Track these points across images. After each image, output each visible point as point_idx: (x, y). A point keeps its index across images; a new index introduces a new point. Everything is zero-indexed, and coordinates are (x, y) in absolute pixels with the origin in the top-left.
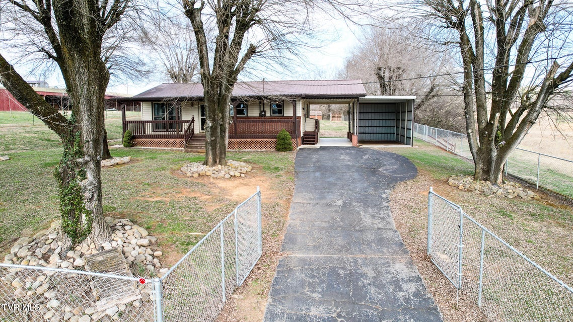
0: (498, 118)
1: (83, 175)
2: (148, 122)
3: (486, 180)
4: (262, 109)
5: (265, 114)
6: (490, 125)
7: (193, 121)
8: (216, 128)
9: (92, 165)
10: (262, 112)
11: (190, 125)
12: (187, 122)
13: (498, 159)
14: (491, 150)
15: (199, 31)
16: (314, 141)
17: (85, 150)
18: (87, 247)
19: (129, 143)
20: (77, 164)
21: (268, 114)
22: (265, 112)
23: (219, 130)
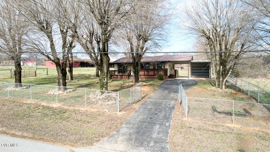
0: (222, 68)
1: (104, 80)
2: (116, 71)
3: (218, 87)
4: (154, 66)
5: (155, 68)
6: (219, 70)
7: (131, 70)
8: (136, 72)
9: (106, 78)
10: (154, 67)
11: (130, 71)
12: (129, 70)
13: (222, 81)
14: (220, 78)
15: (131, 44)
16: (173, 77)
17: (105, 75)
18: (104, 95)
19: (110, 77)
20: (103, 77)
21: (156, 68)
22: (155, 67)
23: (137, 72)
